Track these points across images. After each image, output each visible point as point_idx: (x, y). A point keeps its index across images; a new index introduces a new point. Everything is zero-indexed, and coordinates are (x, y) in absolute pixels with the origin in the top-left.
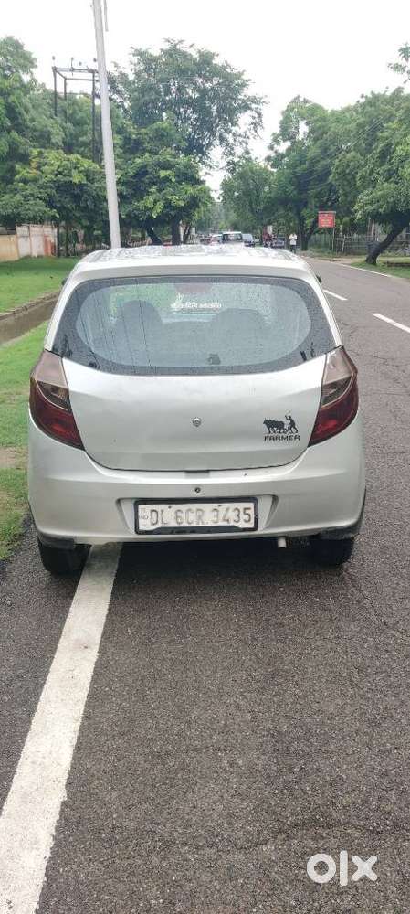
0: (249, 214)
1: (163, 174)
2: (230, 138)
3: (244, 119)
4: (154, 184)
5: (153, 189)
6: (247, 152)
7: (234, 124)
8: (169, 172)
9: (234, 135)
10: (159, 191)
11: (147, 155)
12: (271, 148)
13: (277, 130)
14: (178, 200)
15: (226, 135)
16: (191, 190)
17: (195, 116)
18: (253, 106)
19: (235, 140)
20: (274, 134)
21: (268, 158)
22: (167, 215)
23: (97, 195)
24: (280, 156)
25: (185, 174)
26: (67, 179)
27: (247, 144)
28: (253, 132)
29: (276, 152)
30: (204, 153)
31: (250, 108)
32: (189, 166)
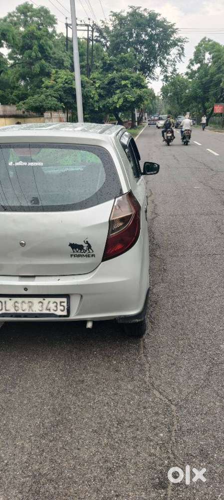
0: (177, 106)
1: (123, 82)
2: (165, 62)
3: (174, 51)
4: (118, 88)
5: (118, 91)
6: (175, 70)
7: (168, 54)
8: (127, 81)
9: (167, 60)
10: (121, 92)
11: (115, 72)
12: (189, 67)
13: (193, 57)
14: (131, 98)
15: (163, 60)
16: (138, 92)
17: (146, 50)
18: (179, 44)
19: (168, 63)
20: (190, 60)
21: (187, 74)
22: (125, 106)
23: (87, 95)
24: (194, 72)
25: (136, 83)
26: (70, 86)
27: (175, 65)
28: (178, 58)
29: (191, 70)
30: (150, 71)
31: (178, 45)
32: (139, 78)
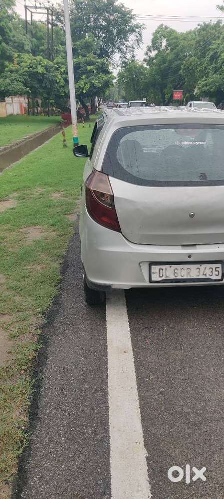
1: (89, 68)
2: (124, 48)
3: (132, 37)
4: (84, 74)
5: (84, 77)
6: (134, 56)
7: (127, 40)
8: (92, 67)
9: (126, 47)
10: (87, 77)
11: (80, 57)
12: (147, 54)
13: (150, 44)
14: (98, 83)
15: (121, 47)
16: (105, 77)
17: (104, 35)
18: (137, 30)
19: (127, 49)
20: (148, 46)
21: (145, 60)
22: (92, 91)
23: (52, 79)
24: (152, 59)
25: (101, 68)
26: (35, 70)
27: (133, 51)
28: (137, 45)
29: (149, 57)
30: (109, 57)
31: (135, 31)
32: (103, 64)
